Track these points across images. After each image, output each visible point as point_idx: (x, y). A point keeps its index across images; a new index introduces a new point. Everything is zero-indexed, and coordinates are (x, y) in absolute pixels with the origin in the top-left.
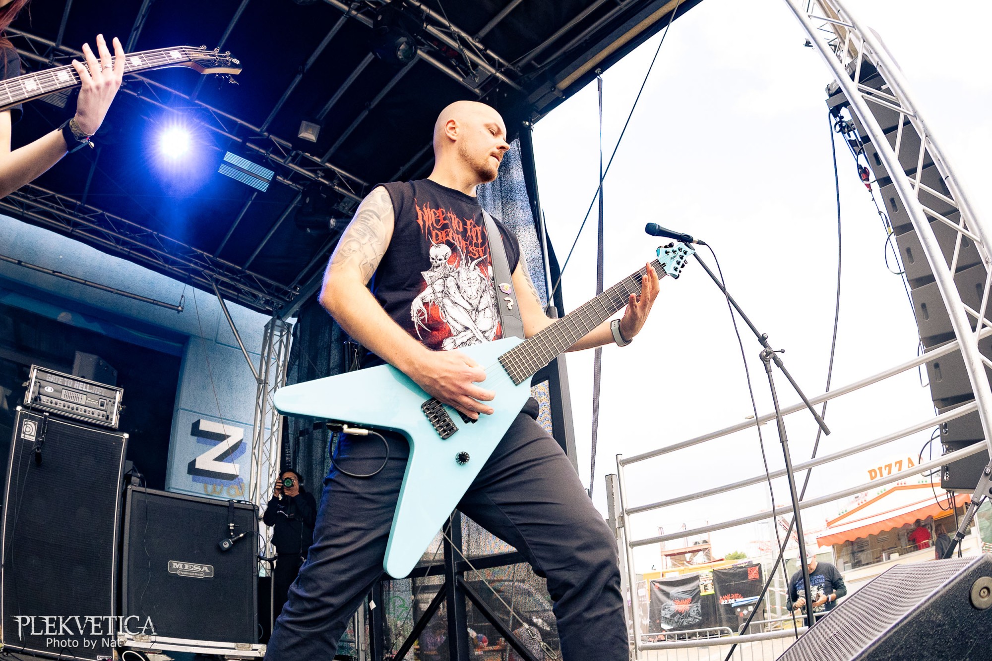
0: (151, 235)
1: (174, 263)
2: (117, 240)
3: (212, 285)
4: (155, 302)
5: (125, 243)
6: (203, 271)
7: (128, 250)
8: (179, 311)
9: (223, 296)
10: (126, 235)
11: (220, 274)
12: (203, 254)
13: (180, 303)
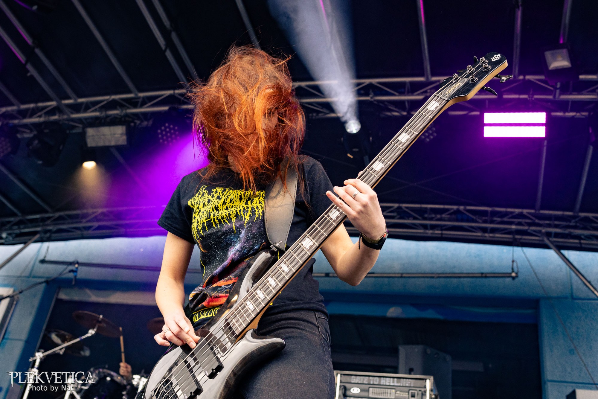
0: (458, 211)
1: (493, 230)
2: (425, 227)
3: (543, 241)
4: (484, 276)
5: (433, 227)
6: (528, 229)
7: (439, 232)
8: (514, 278)
9: (559, 248)
10: (431, 219)
11: (549, 226)
12: (522, 213)
13: (513, 269)
